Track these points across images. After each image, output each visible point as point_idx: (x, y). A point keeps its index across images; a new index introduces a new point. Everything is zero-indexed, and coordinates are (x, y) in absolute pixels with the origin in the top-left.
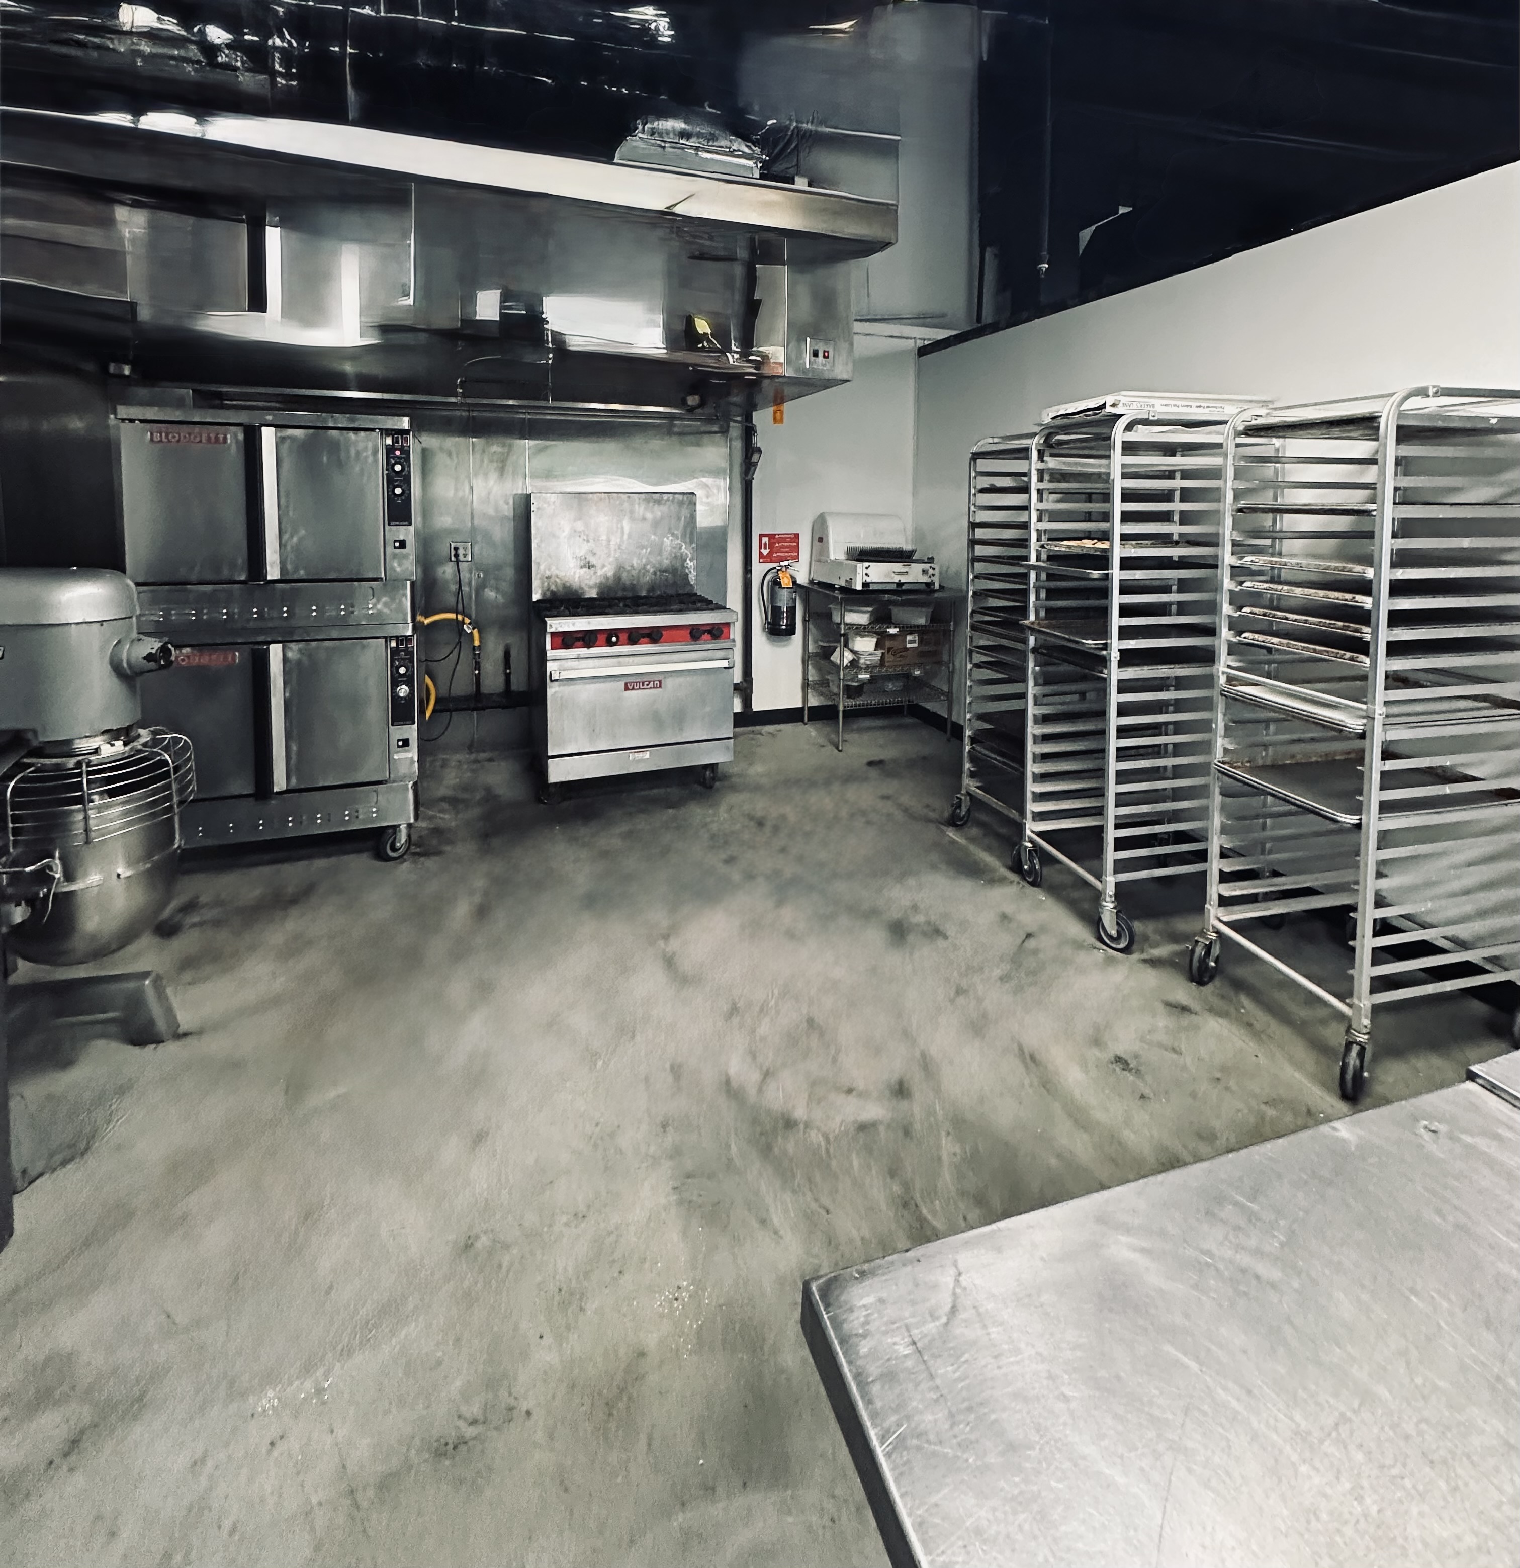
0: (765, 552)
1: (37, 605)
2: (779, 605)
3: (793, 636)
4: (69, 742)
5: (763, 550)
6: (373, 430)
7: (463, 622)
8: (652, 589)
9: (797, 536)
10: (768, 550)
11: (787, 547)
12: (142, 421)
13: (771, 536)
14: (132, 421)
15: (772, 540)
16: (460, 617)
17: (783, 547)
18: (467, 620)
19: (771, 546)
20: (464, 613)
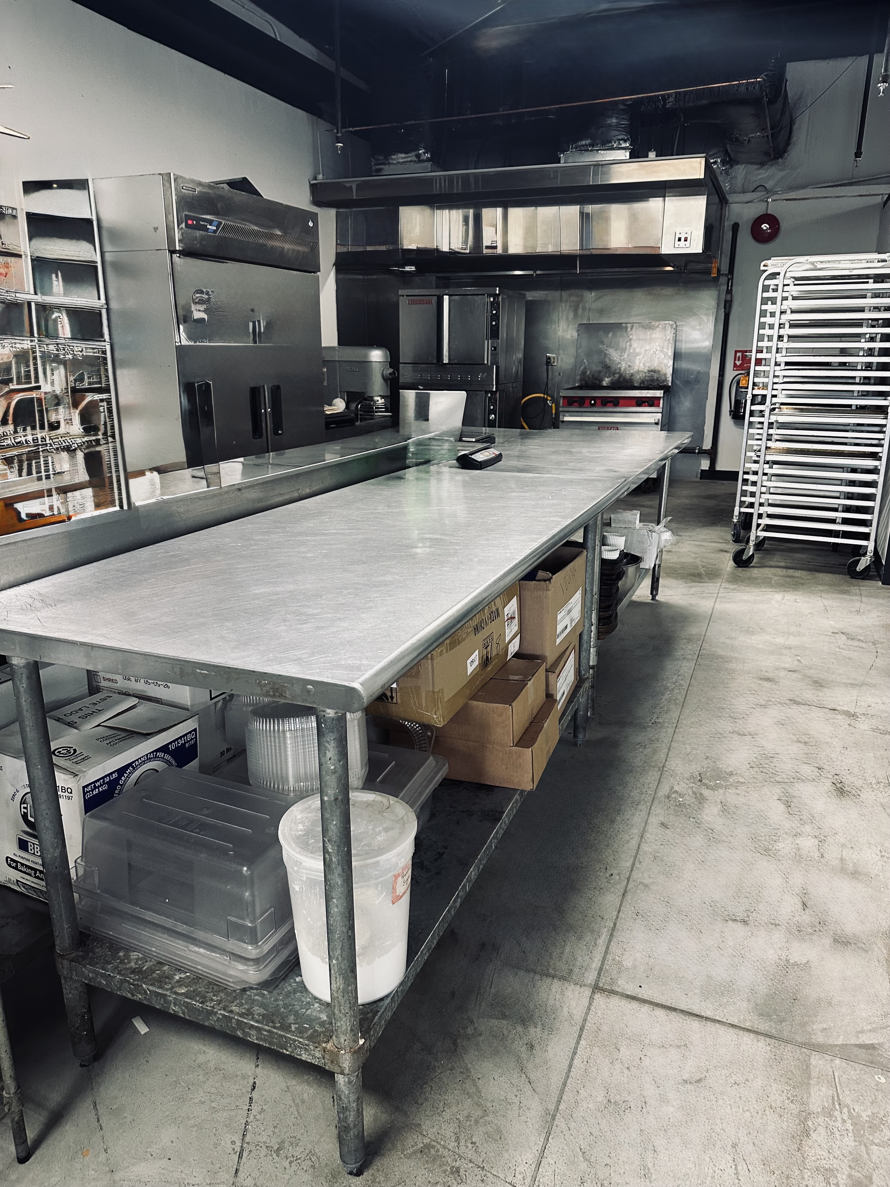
0: (738, 363)
1: (366, 356)
2: (739, 399)
4: (372, 397)
6: (484, 295)
7: (547, 400)
10: (740, 362)
12: (407, 296)
13: (744, 352)
14: (403, 296)
15: (744, 355)
16: (546, 396)
18: (549, 398)
19: (743, 359)
20: (548, 395)
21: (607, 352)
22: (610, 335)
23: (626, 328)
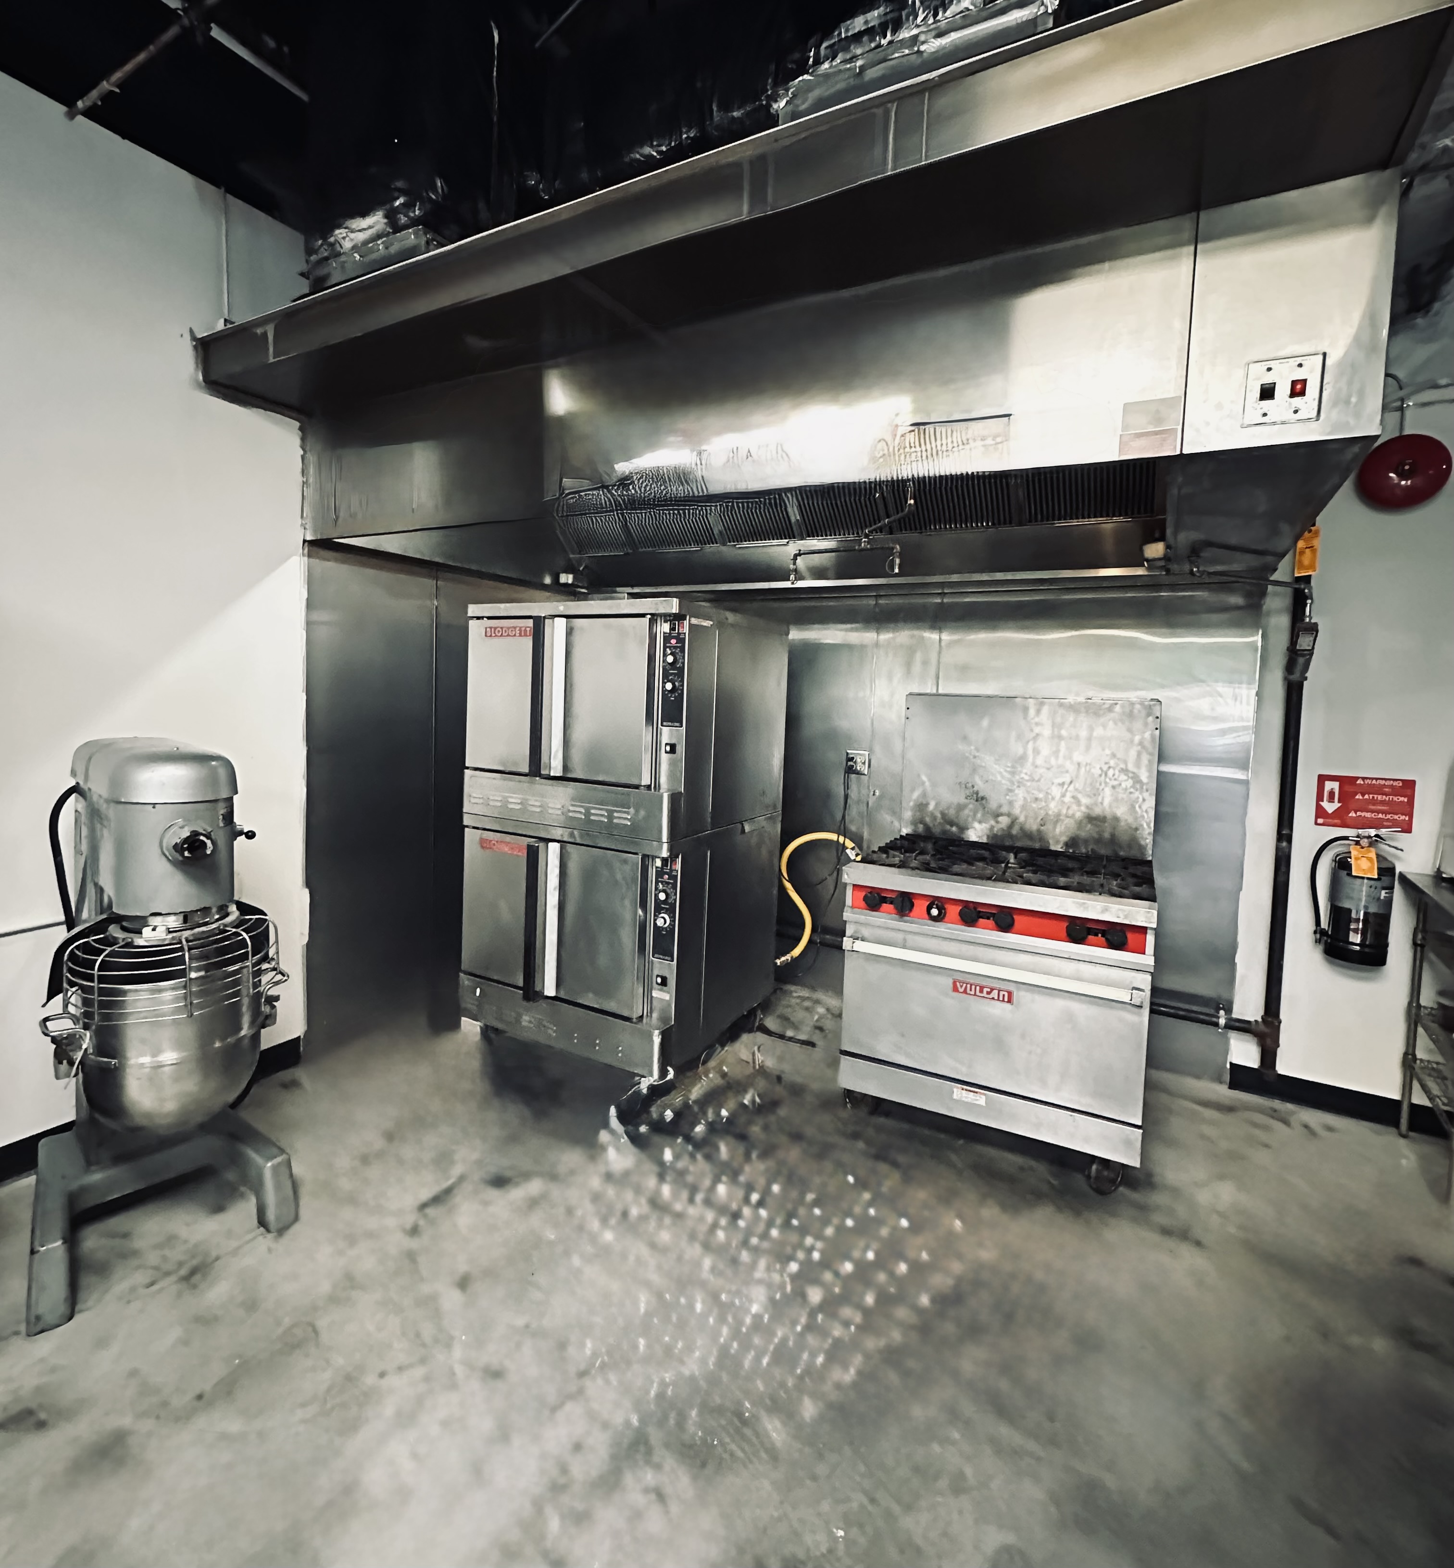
0: (1330, 807)
2: (1346, 904)
3: (1385, 967)
5: (1325, 804)
7: (844, 847)
8: (1073, 842)
9: (1410, 785)
10: (1336, 805)
11: (1383, 803)
12: (489, 618)
13: (1343, 780)
14: (480, 618)
15: (1348, 788)
16: (841, 839)
17: (1374, 802)
18: (849, 844)
19: (1345, 797)
20: (847, 834)
21: (978, 762)
22: (985, 723)
23: (1026, 709)
